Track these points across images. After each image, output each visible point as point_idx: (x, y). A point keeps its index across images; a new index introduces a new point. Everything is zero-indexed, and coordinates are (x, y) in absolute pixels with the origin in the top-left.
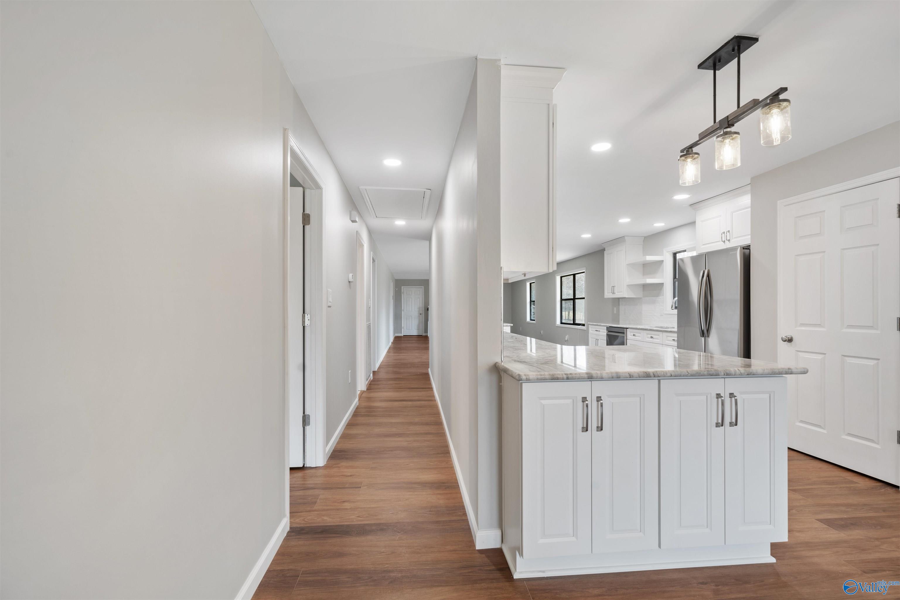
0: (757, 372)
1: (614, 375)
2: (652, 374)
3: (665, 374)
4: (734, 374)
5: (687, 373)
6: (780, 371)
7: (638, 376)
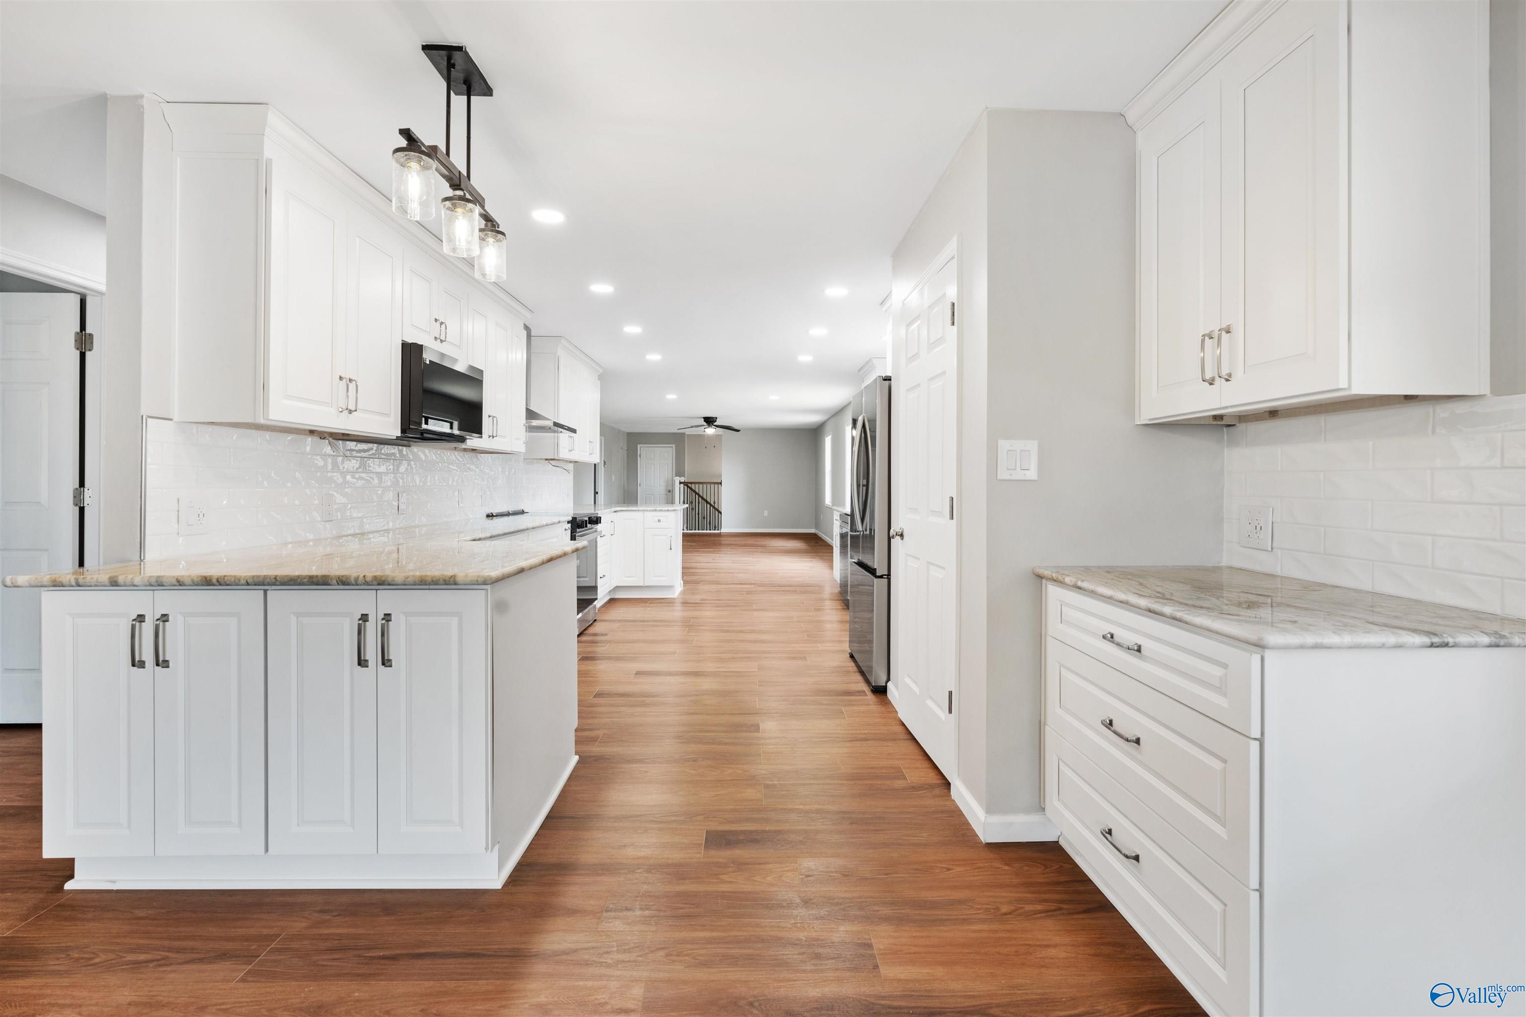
0: (393, 581)
1: (153, 581)
2: (214, 581)
3: (237, 581)
4: (353, 582)
5: (274, 581)
6: (434, 579)
7: (191, 583)
